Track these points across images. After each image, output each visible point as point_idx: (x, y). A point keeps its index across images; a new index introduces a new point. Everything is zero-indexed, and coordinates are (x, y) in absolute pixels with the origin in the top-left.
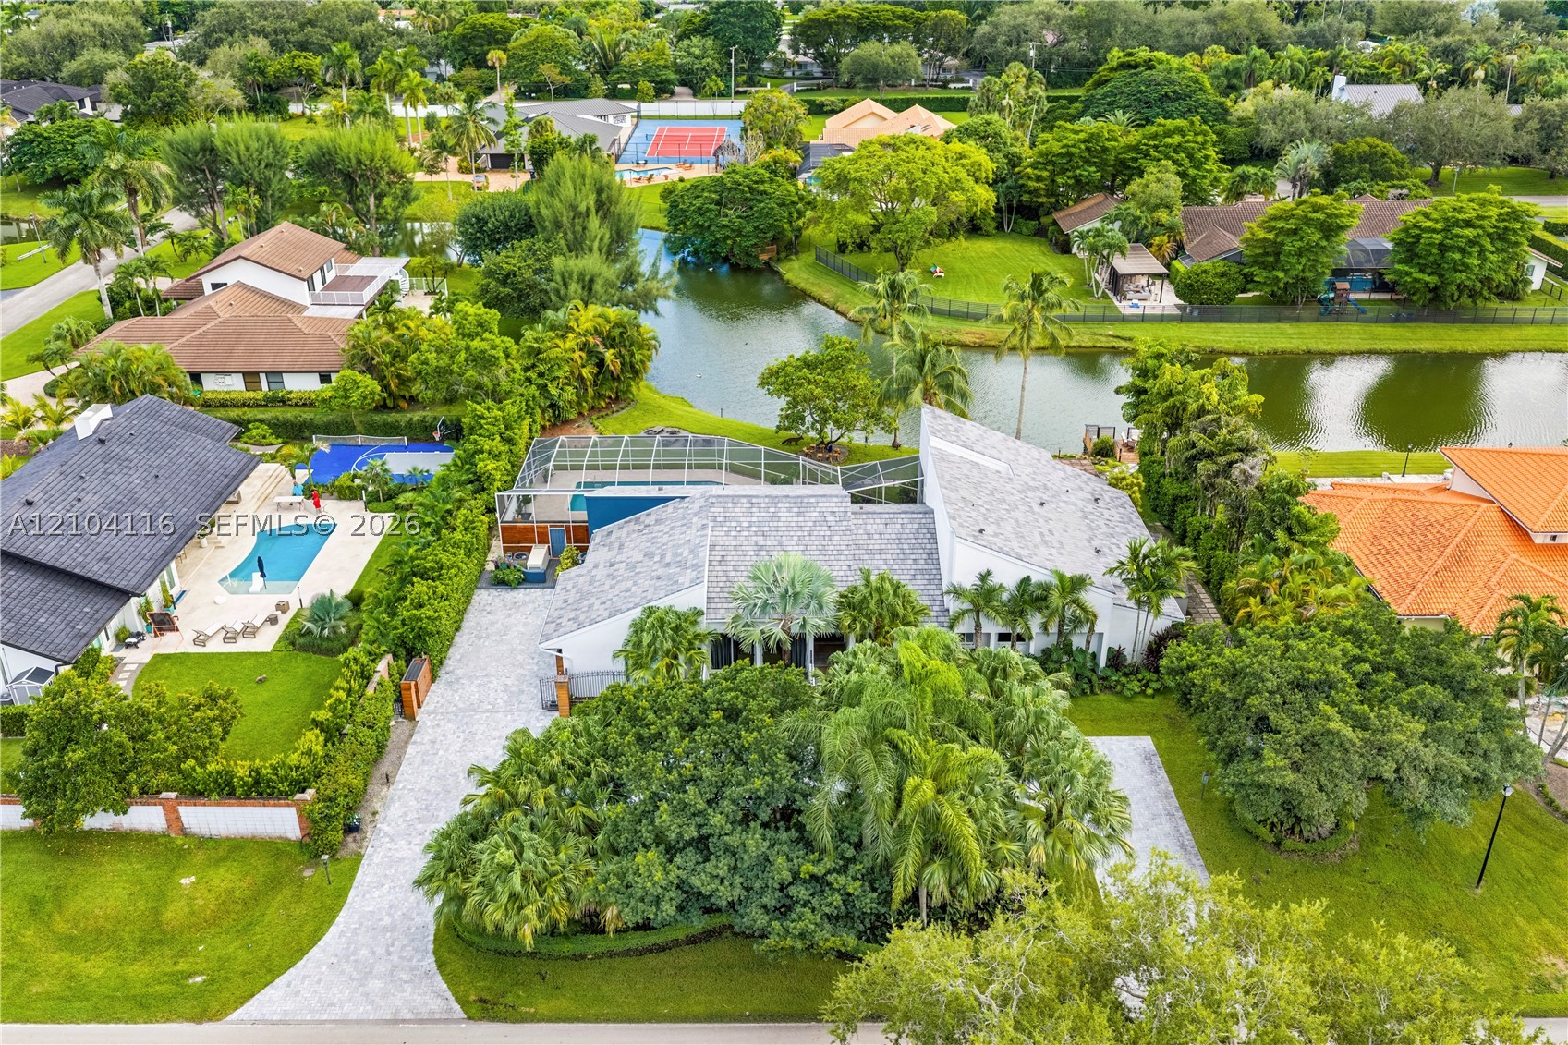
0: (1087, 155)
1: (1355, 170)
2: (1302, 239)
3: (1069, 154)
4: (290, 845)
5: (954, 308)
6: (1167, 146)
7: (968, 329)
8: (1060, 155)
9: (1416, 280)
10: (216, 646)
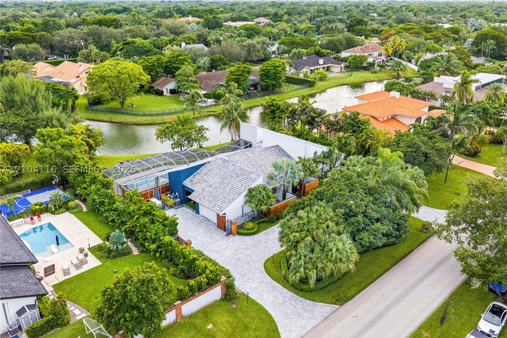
0: (158, 65)
1: (219, 63)
2: (244, 76)
3: (153, 65)
4: (219, 302)
5: (159, 112)
6: (180, 59)
7: (167, 118)
8: (151, 66)
9: (271, 83)
10: (74, 273)
